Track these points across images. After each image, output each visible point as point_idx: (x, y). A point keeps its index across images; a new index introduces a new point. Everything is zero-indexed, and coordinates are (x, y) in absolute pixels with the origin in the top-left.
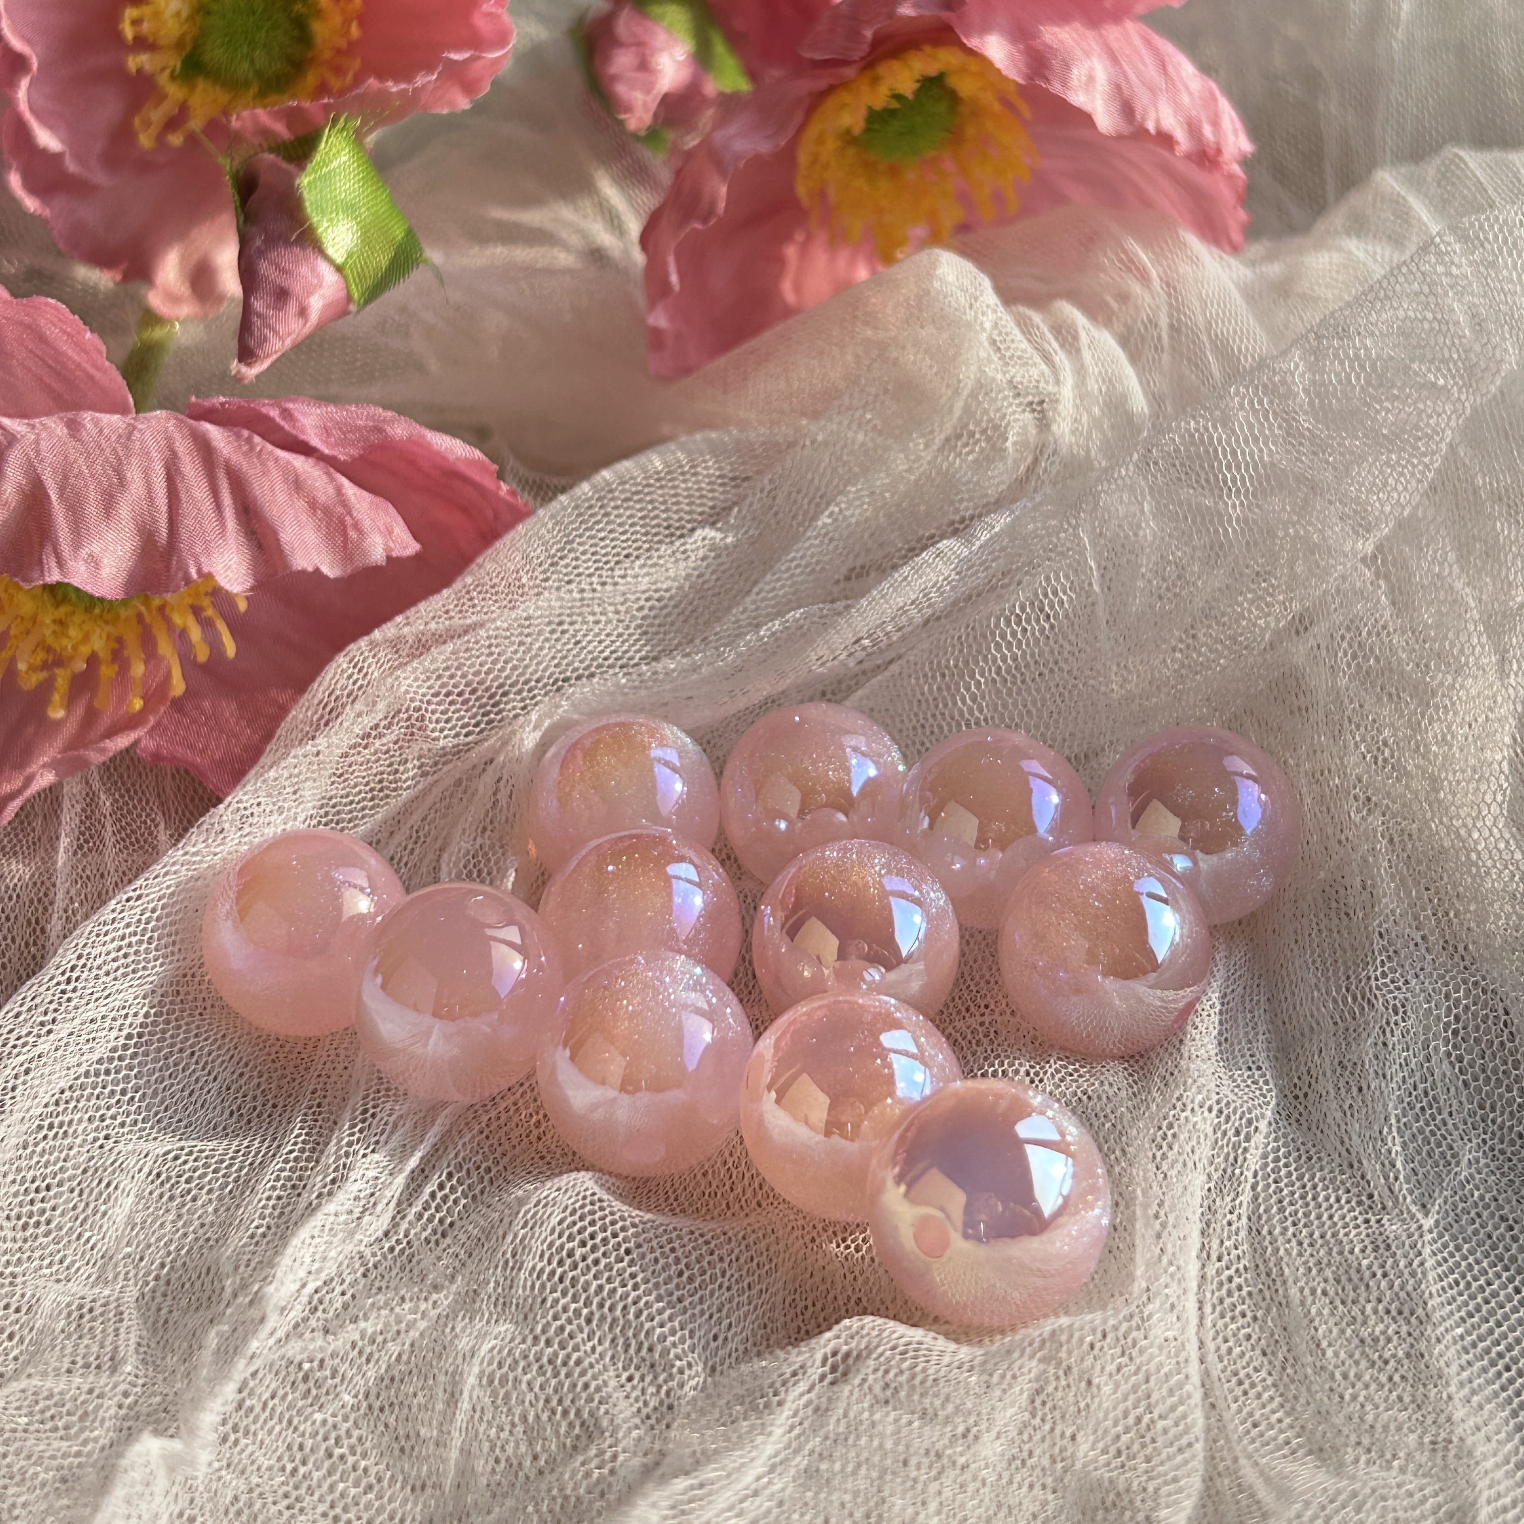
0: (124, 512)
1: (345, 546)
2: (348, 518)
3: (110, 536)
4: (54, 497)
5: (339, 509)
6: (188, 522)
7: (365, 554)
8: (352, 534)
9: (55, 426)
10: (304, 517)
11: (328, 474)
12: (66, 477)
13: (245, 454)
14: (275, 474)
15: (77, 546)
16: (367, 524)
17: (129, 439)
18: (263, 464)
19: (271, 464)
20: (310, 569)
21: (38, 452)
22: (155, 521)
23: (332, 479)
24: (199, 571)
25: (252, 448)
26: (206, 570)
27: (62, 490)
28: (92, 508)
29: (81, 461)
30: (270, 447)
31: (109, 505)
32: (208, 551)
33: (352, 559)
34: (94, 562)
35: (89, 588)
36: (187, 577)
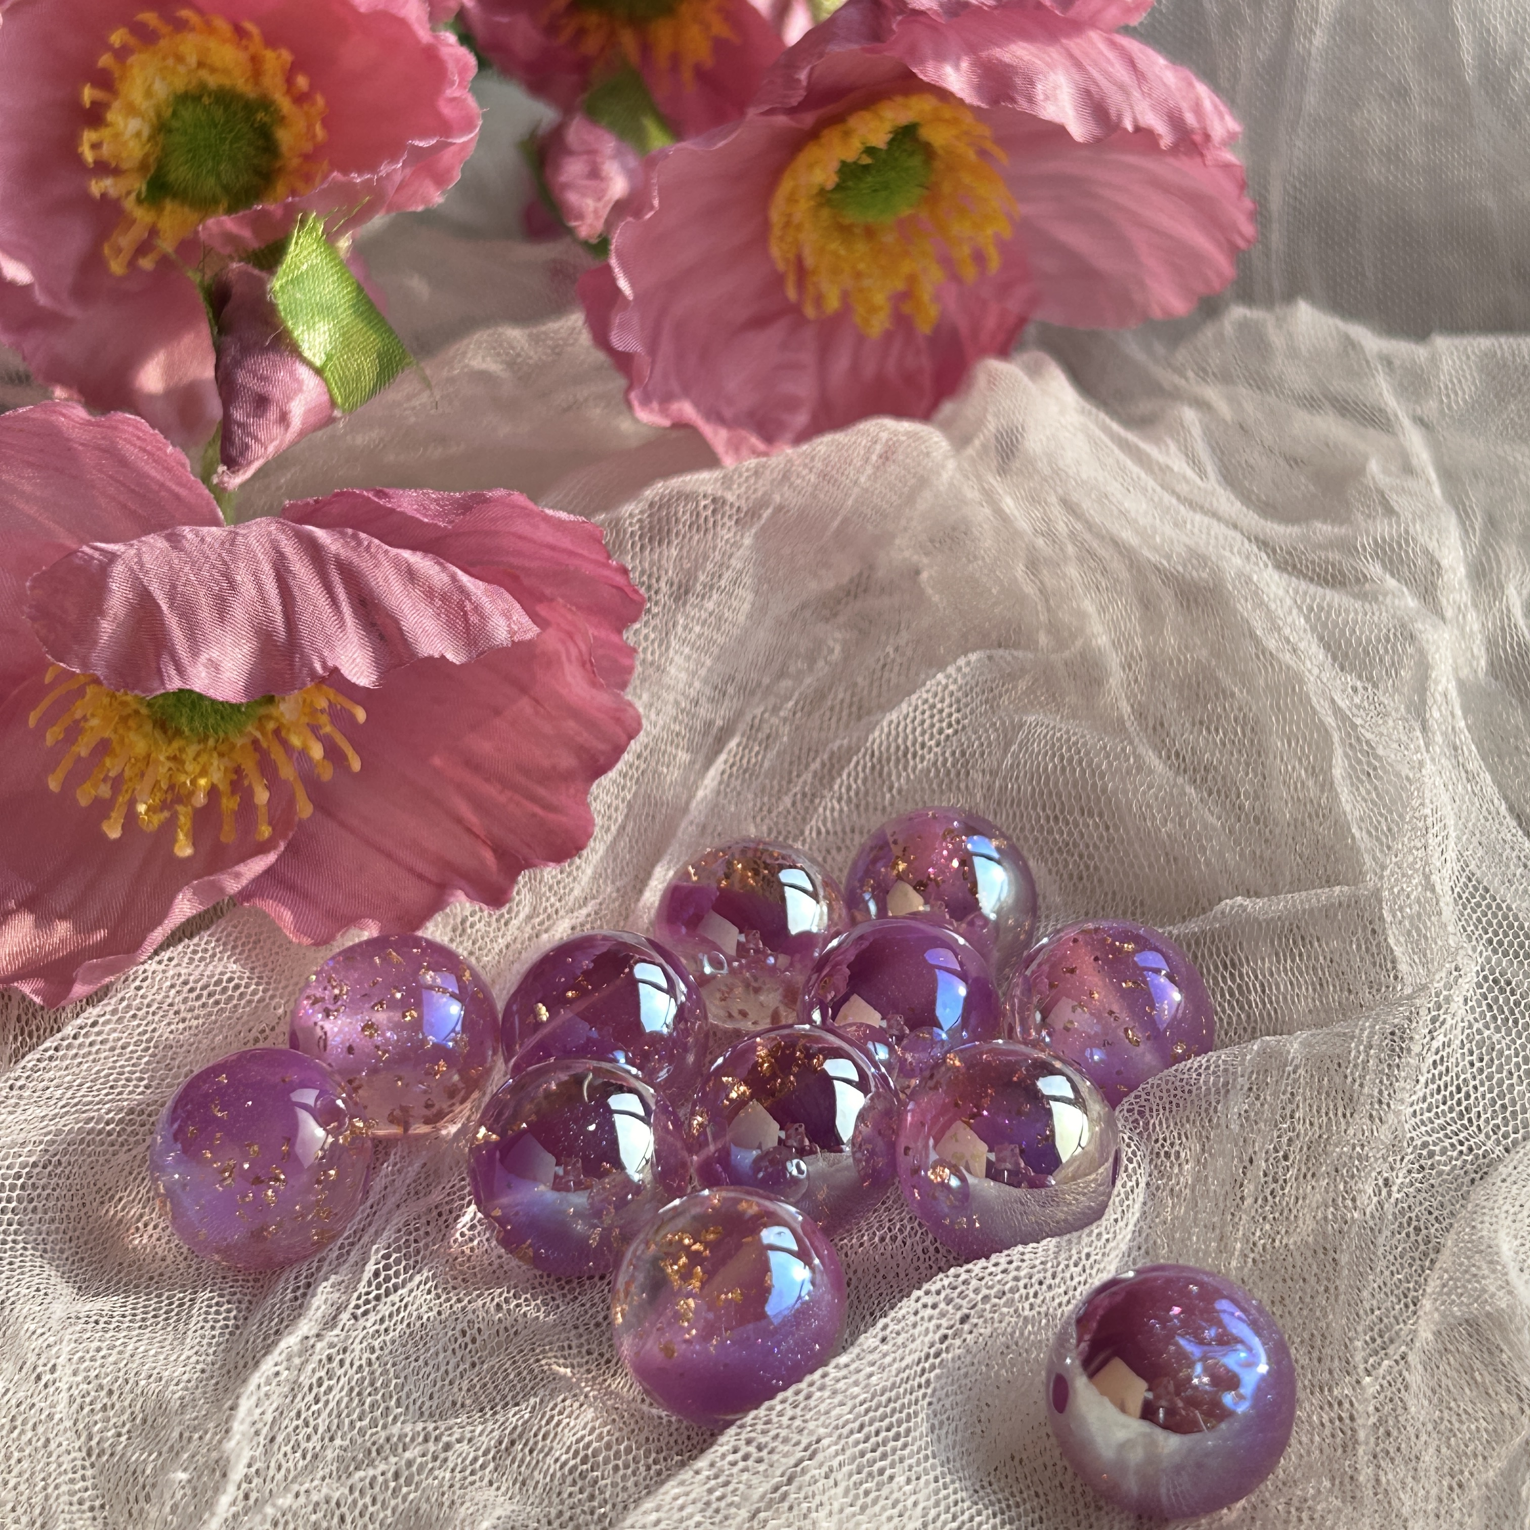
0: (238, 614)
1: (468, 633)
3: (226, 639)
4: (165, 607)
5: (457, 595)
6: (305, 619)
7: (488, 638)
8: (474, 619)
9: (154, 542)
10: (422, 606)
12: (174, 587)
13: (354, 549)
15: (195, 652)
16: (487, 608)
19: (382, 558)
20: (437, 656)
21: (141, 564)
22: (270, 620)
23: (444, 569)
24: (325, 666)
25: (359, 543)
26: (331, 664)
27: (171, 599)
28: (206, 614)
29: (187, 569)
31: (221, 609)
32: (330, 646)
33: (476, 644)
34: (214, 666)
35: (211, 693)
36: (313, 673)
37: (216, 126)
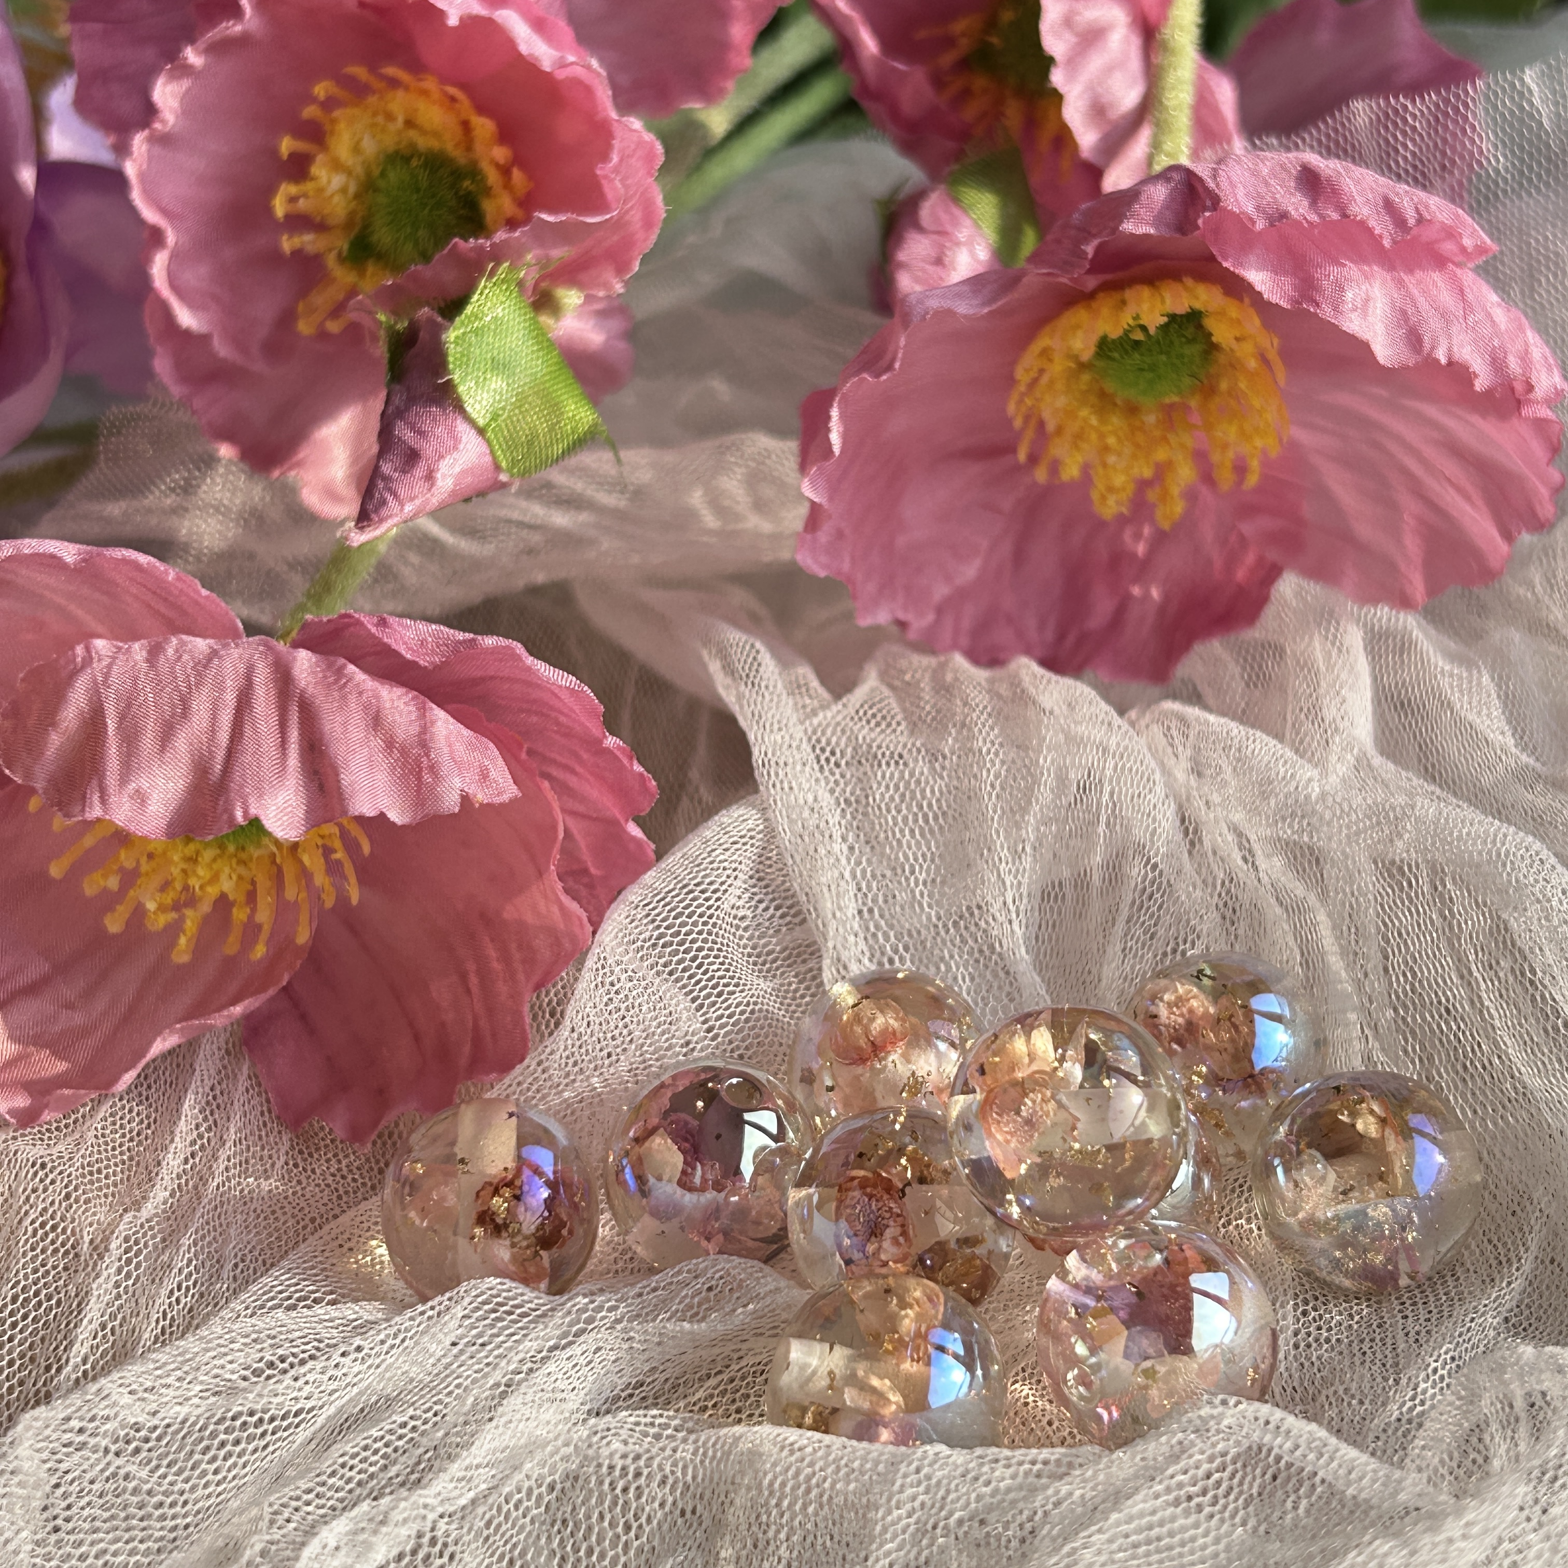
0: (182, 743)
1: (418, 791)
2: (425, 759)
3: (163, 771)
4: (111, 725)
5: (418, 749)
6: (246, 758)
7: (437, 798)
9: (138, 652)
10: (377, 758)
12: (128, 707)
13: (329, 686)
14: (355, 709)
15: (124, 781)
16: (444, 765)
17: (208, 664)
18: (345, 697)
19: (355, 696)
20: (373, 814)
22: (211, 756)
23: (422, 713)
24: (246, 815)
25: (339, 679)
26: (253, 812)
27: (122, 718)
28: (148, 740)
29: (149, 689)
30: (362, 678)
31: (167, 736)
32: (259, 793)
33: (423, 805)
34: (140, 797)
35: (132, 827)
36: (232, 821)
37: (418, 190)
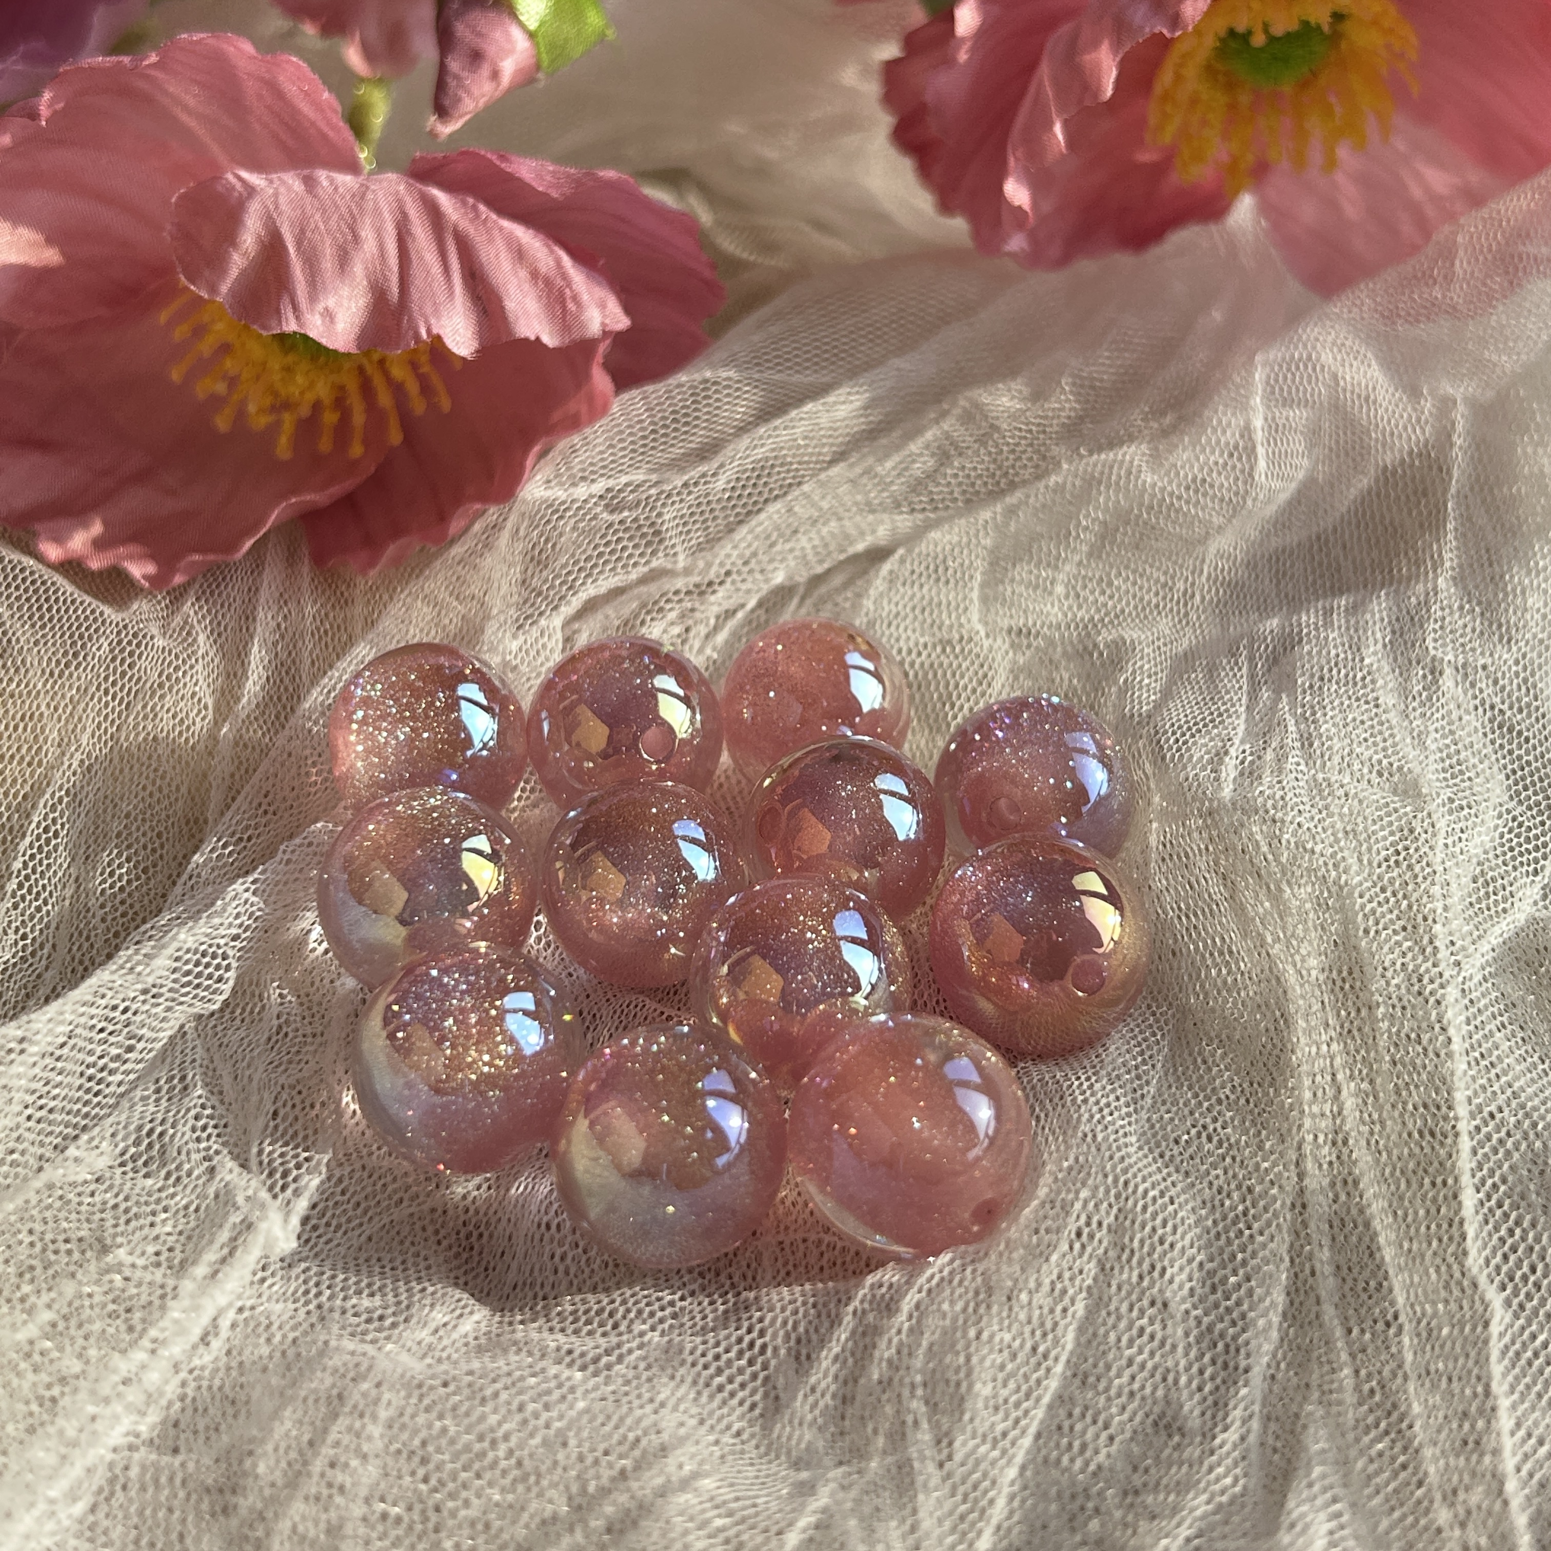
0: (358, 270)
1: (564, 318)
2: (567, 291)
3: (345, 291)
4: (291, 249)
5: (559, 282)
6: (418, 283)
7: (583, 326)
9: (292, 182)
10: (527, 287)
11: (548, 246)
12: (302, 231)
13: (472, 221)
14: (500, 243)
15: (313, 298)
16: (585, 297)
17: (363, 197)
18: (488, 231)
19: (496, 232)
20: (533, 338)
21: (277, 208)
22: (386, 279)
23: (552, 252)
24: (429, 331)
25: (477, 215)
26: (435, 331)
27: (299, 243)
28: (328, 263)
29: (317, 217)
30: (494, 216)
31: (344, 260)
32: (437, 312)
33: (570, 330)
34: (329, 315)
35: (324, 341)
36: (417, 336)
